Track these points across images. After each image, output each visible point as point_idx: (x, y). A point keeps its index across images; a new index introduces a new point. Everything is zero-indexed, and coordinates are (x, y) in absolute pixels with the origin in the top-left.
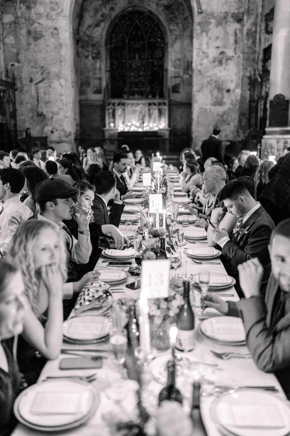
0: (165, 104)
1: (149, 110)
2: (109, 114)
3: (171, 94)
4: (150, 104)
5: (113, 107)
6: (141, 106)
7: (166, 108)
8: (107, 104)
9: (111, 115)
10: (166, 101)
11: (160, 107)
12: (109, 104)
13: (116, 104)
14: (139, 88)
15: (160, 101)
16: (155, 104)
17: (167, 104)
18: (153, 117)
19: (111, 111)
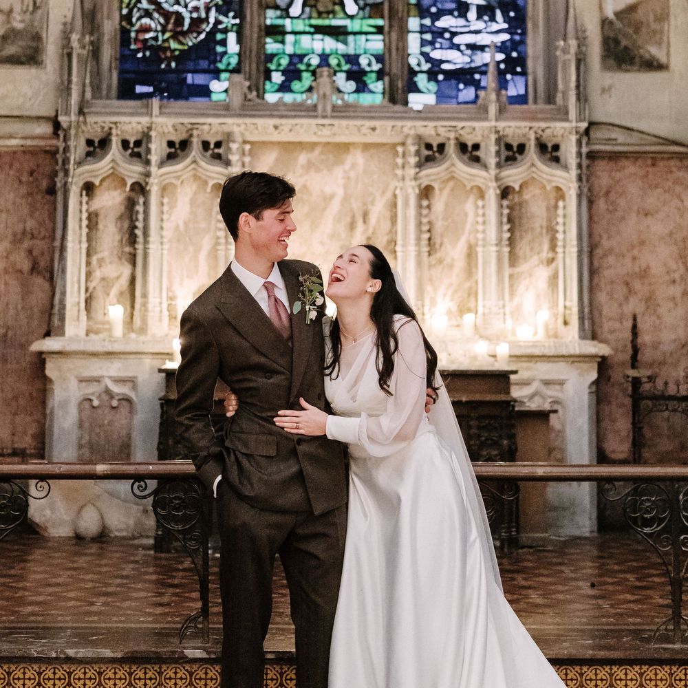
0: (550, 152)
1: (426, 192)
2: (93, 220)
3: (599, 76)
4: (431, 153)
5: (132, 171)
6: (358, 158)
7: (566, 179)
8: (78, 148)
9: (110, 234)
10: (565, 132)
11: (514, 175)
12: (97, 147)
13: (157, 149)
14: (338, 33)
15: (516, 128)
16: (470, 152)
17: (569, 151)
18: (455, 252)
19: (110, 200)
